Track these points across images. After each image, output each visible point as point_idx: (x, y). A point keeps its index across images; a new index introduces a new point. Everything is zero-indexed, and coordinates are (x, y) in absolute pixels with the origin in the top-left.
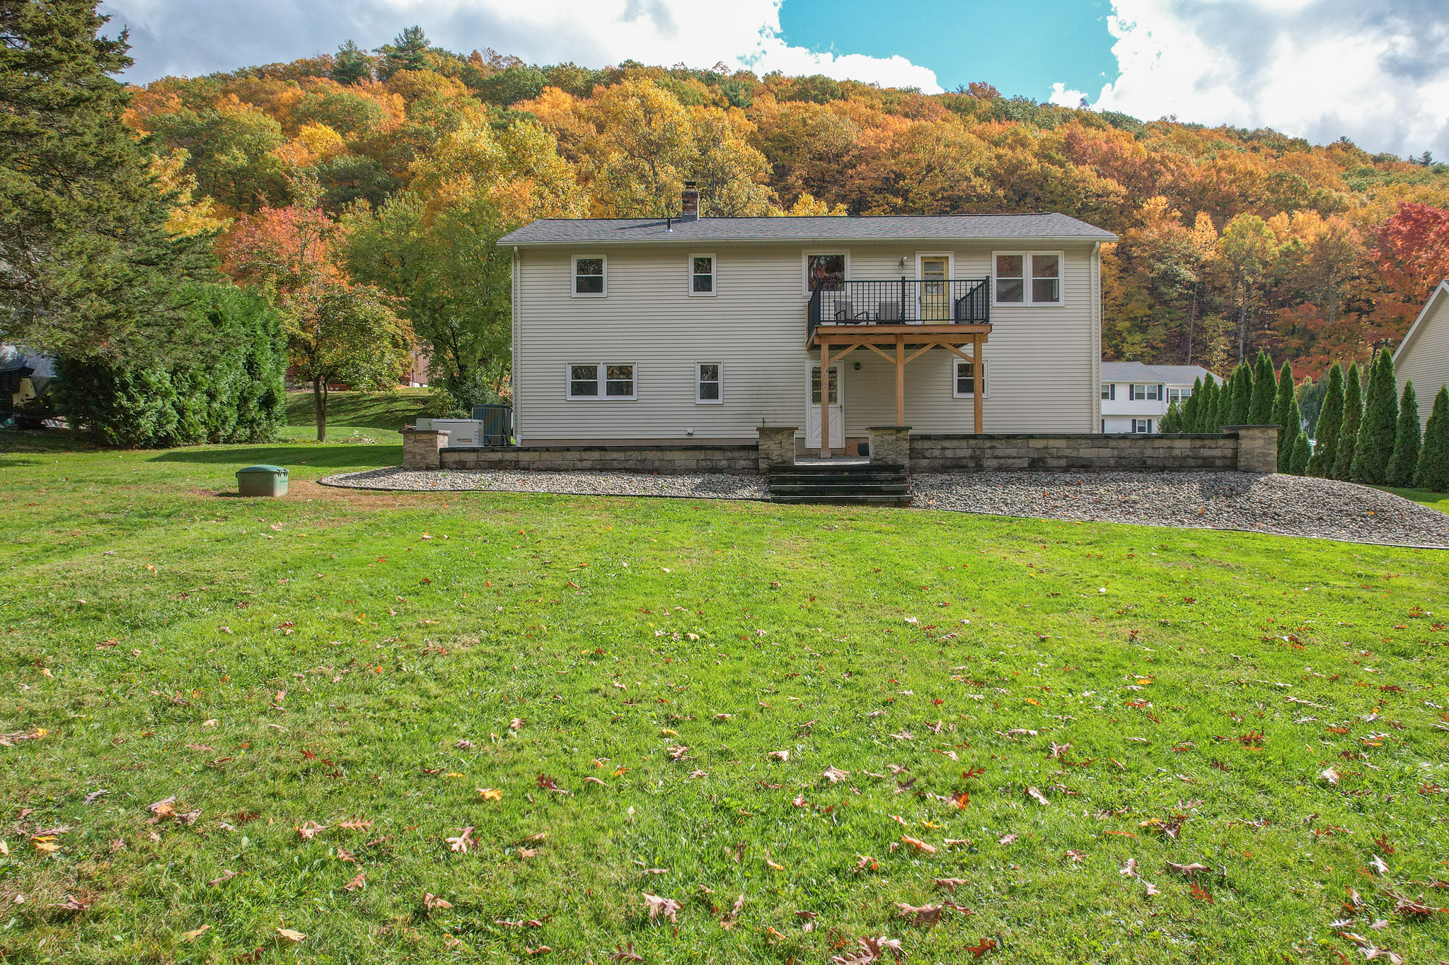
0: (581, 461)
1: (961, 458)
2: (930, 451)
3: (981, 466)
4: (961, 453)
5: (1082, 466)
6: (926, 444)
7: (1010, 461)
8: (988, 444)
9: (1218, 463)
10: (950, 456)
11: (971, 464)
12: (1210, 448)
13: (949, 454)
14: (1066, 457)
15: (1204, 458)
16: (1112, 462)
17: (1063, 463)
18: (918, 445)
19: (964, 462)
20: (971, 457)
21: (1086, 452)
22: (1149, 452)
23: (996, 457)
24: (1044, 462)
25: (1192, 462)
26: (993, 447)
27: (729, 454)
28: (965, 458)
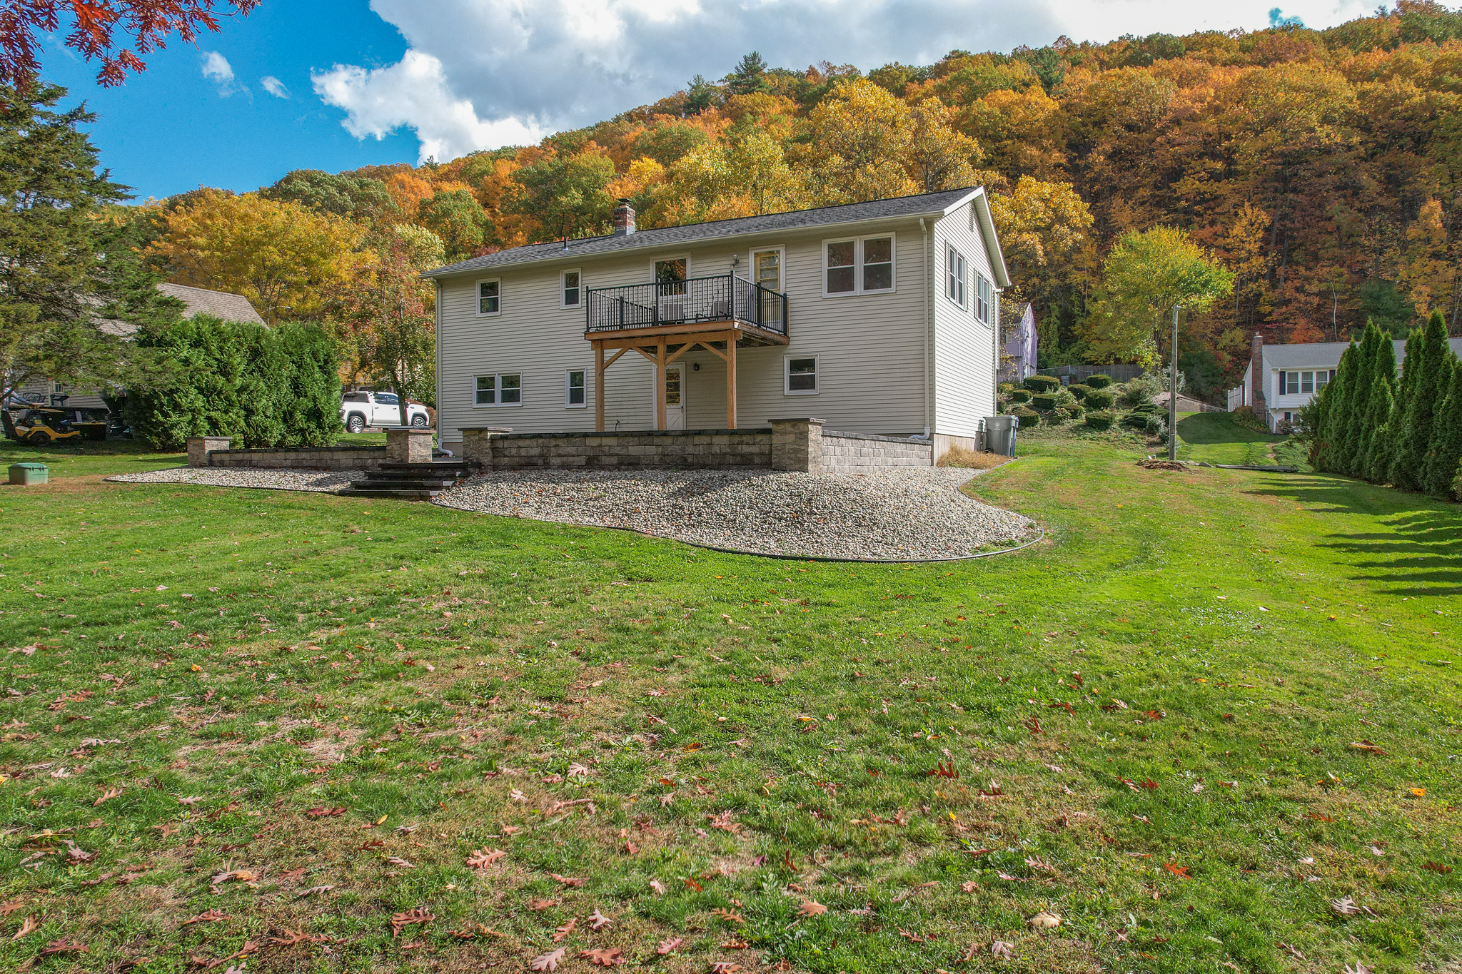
0: (285, 460)
1: (532, 456)
2: (509, 450)
3: (548, 464)
4: (532, 452)
5: (630, 464)
6: (507, 444)
7: (571, 459)
8: (553, 442)
9: (757, 460)
10: (524, 454)
11: (540, 462)
12: (748, 444)
13: (523, 452)
14: (617, 455)
15: (742, 455)
16: (657, 459)
17: (614, 460)
18: (500, 444)
19: (535, 460)
20: (541, 456)
21: (635, 450)
22: (690, 449)
23: (560, 455)
24: (598, 461)
25: (731, 459)
26: (556, 446)
28: (535, 456)
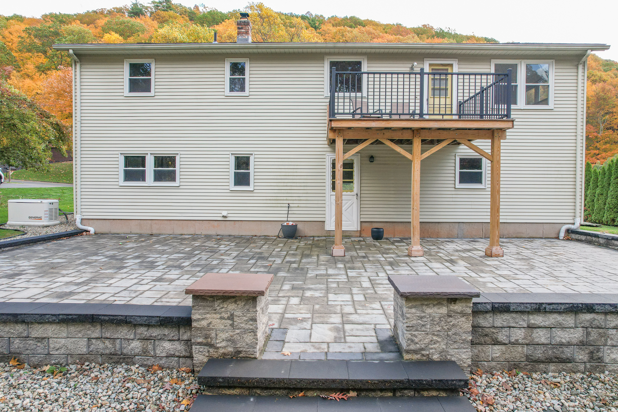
1: (561, 345)
2: (505, 332)
3: (600, 360)
4: (562, 336)
6: (500, 320)
10: (543, 340)
11: (582, 356)
18: (486, 321)
19: (568, 352)
20: (582, 344)
27: (142, 331)
28: (569, 344)
